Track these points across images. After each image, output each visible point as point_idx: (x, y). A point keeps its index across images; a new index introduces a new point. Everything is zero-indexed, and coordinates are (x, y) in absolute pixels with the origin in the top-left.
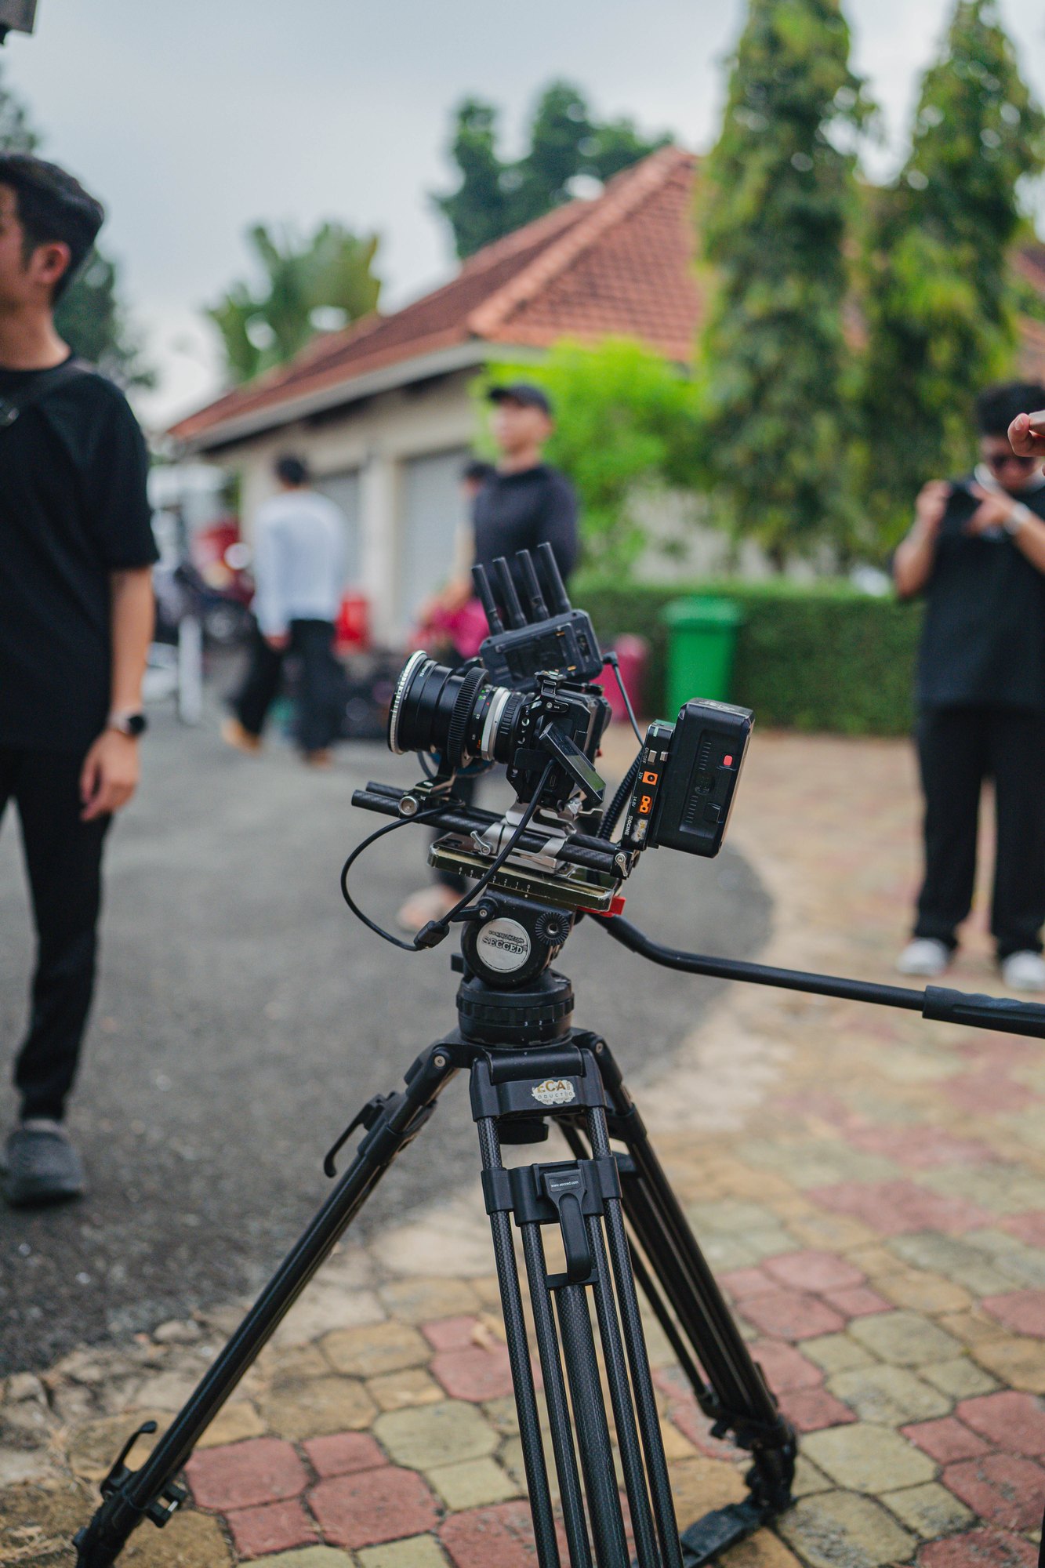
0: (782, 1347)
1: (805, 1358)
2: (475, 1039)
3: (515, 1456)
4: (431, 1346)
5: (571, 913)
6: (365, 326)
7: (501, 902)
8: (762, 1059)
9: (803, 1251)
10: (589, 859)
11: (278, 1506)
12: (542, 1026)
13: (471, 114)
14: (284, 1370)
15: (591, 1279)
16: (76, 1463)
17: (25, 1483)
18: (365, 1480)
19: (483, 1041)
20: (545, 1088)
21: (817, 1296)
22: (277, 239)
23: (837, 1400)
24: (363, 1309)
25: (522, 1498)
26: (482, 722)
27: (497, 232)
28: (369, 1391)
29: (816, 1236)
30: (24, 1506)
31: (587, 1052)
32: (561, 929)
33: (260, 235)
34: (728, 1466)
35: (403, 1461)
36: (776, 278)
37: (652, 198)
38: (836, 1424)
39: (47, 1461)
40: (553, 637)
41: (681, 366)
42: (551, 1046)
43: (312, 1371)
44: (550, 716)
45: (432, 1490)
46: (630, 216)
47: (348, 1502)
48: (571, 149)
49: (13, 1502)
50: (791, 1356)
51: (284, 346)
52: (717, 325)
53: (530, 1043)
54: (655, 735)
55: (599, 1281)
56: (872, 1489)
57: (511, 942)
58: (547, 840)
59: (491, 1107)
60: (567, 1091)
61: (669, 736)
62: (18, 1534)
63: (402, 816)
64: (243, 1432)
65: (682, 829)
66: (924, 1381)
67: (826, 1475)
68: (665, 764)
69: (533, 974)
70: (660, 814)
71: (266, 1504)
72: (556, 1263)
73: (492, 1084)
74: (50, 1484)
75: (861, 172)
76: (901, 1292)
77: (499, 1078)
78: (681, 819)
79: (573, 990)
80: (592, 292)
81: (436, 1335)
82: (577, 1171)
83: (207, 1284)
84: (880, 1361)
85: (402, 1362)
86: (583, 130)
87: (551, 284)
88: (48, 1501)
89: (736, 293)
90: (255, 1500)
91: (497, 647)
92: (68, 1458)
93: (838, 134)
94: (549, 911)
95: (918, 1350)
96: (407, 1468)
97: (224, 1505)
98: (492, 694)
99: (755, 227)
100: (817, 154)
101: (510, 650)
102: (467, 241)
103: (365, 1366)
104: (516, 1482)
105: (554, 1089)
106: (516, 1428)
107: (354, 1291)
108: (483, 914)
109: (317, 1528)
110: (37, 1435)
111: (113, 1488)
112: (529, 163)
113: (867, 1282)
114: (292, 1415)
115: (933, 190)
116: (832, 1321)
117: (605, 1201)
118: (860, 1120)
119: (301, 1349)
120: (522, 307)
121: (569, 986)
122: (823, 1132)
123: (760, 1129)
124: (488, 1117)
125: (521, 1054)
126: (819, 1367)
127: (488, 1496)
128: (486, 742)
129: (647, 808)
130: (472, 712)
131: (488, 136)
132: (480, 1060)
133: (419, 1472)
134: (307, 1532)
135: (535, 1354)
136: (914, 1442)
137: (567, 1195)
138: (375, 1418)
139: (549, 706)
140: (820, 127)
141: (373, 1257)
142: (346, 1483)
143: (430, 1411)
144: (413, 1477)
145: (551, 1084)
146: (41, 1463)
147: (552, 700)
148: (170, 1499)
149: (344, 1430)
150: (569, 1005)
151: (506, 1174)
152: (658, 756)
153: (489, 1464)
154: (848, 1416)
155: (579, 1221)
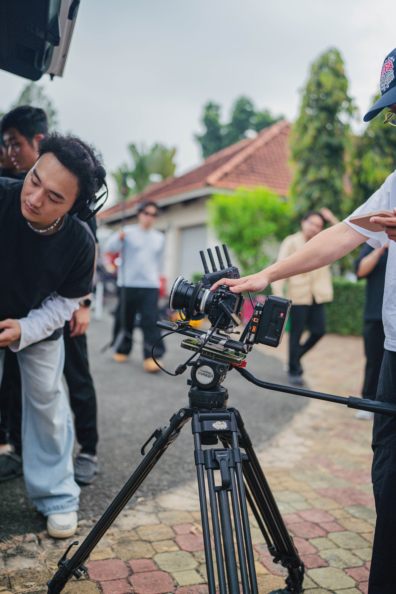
0: (303, 540)
1: (311, 544)
2: (194, 407)
3: (203, 570)
4: (176, 533)
5: (228, 365)
6: (169, 180)
7: (205, 360)
8: (302, 444)
9: (313, 509)
10: (234, 347)
11: (118, 581)
12: (217, 403)
13: (210, 107)
14: (122, 538)
15: (230, 489)
16: (48, 563)
17: (30, 568)
18: (150, 574)
19: (197, 408)
20: (217, 424)
21: (317, 524)
22: (139, 149)
23: (322, 559)
24: (152, 519)
25: (205, 584)
26: (201, 300)
27: (219, 149)
28: (152, 546)
29: (318, 505)
30: (29, 576)
31: (232, 413)
32: (224, 370)
33: (132, 148)
34: (280, 578)
35: (164, 569)
36: (319, 167)
37: (274, 138)
38: (320, 567)
39: (38, 562)
40: (226, 275)
41: (284, 197)
42: (220, 410)
43: (133, 539)
44: (223, 298)
45: (173, 579)
46: (267, 144)
47: (143, 581)
48: (247, 120)
49: (26, 574)
50: (306, 543)
51: (139, 187)
52: (297, 183)
53: (213, 409)
54: (258, 306)
55: (232, 490)
56: (332, 588)
57: (207, 374)
58: (221, 340)
59: (198, 429)
60: (224, 425)
61: (262, 306)
62: (28, 584)
63: (173, 330)
64: (107, 557)
65: (266, 337)
66: (354, 555)
67: (316, 583)
68: (261, 315)
69: (214, 386)
70: (259, 333)
71: (114, 580)
72: (218, 483)
73: (199, 422)
74: (38, 569)
75: (351, 131)
76: (348, 525)
77: (201, 420)
78: (266, 334)
79: (228, 393)
80: (252, 171)
81: (176, 529)
82: (226, 451)
83: (96, 508)
84: (339, 547)
85: (165, 538)
86: (251, 114)
87: (237, 167)
88: (38, 575)
89: (304, 172)
90: (110, 579)
91: (207, 277)
92: (45, 562)
93: (343, 117)
94: (221, 364)
95: (352, 544)
96: (165, 571)
97: (100, 579)
98: (204, 291)
99: (311, 149)
100: (335, 124)
101: (211, 278)
102: (207, 151)
103: (151, 538)
104: (204, 578)
105: (220, 424)
106: (205, 561)
107: (149, 513)
108: (198, 364)
109: (132, 589)
110: (35, 553)
111: (62, 564)
112: (231, 125)
113: (336, 521)
114: (125, 552)
115: (377, 138)
116: (322, 533)
117: (236, 463)
118: (337, 467)
119: (129, 531)
120: (226, 175)
121: (227, 390)
122: (323, 470)
123: (300, 468)
124: (197, 432)
125: (209, 412)
126: (316, 548)
127: (193, 582)
128: (202, 307)
129: (255, 330)
130: (197, 297)
131: (217, 115)
132: (195, 413)
133: (169, 573)
134: (129, 589)
135: (212, 538)
136: (348, 574)
137: (223, 459)
138: (154, 555)
139: (223, 295)
140: (336, 115)
141: (156, 503)
142: (143, 575)
143: (174, 554)
144: (167, 574)
145: (219, 422)
146: (36, 563)
147: (224, 293)
148: (82, 570)
149: (143, 558)
150: (227, 397)
151: (203, 452)
152: (259, 313)
153: (194, 572)
154: (325, 564)
155: (227, 469)
